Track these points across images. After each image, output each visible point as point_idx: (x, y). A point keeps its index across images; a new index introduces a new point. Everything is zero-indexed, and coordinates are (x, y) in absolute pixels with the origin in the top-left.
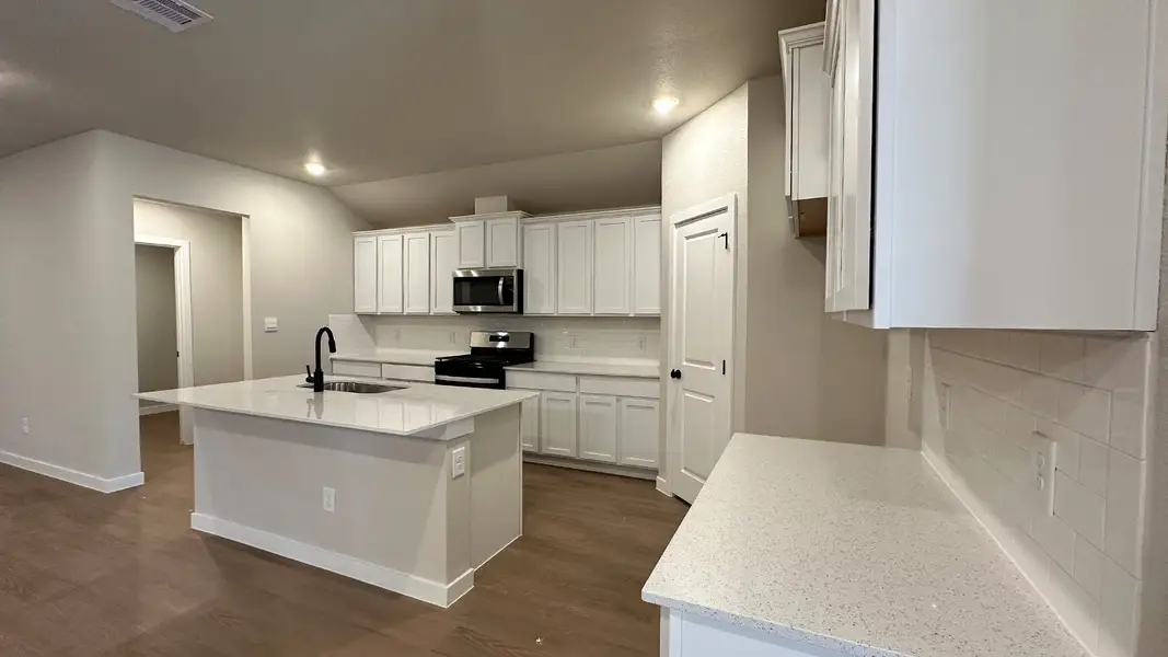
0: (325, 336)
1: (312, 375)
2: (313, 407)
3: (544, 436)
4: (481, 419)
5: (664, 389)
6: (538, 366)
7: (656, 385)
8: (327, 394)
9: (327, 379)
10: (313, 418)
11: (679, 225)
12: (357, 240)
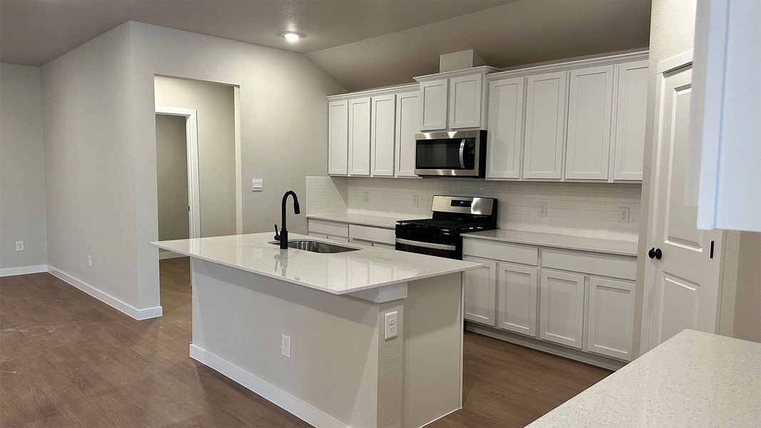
0: (290, 199)
1: (279, 234)
2: (279, 262)
3: (501, 309)
4: (413, 285)
5: (641, 271)
6: (501, 235)
7: (632, 265)
8: (290, 251)
9: (291, 237)
10: (278, 274)
11: (669, 73)
12: (331, 104)
